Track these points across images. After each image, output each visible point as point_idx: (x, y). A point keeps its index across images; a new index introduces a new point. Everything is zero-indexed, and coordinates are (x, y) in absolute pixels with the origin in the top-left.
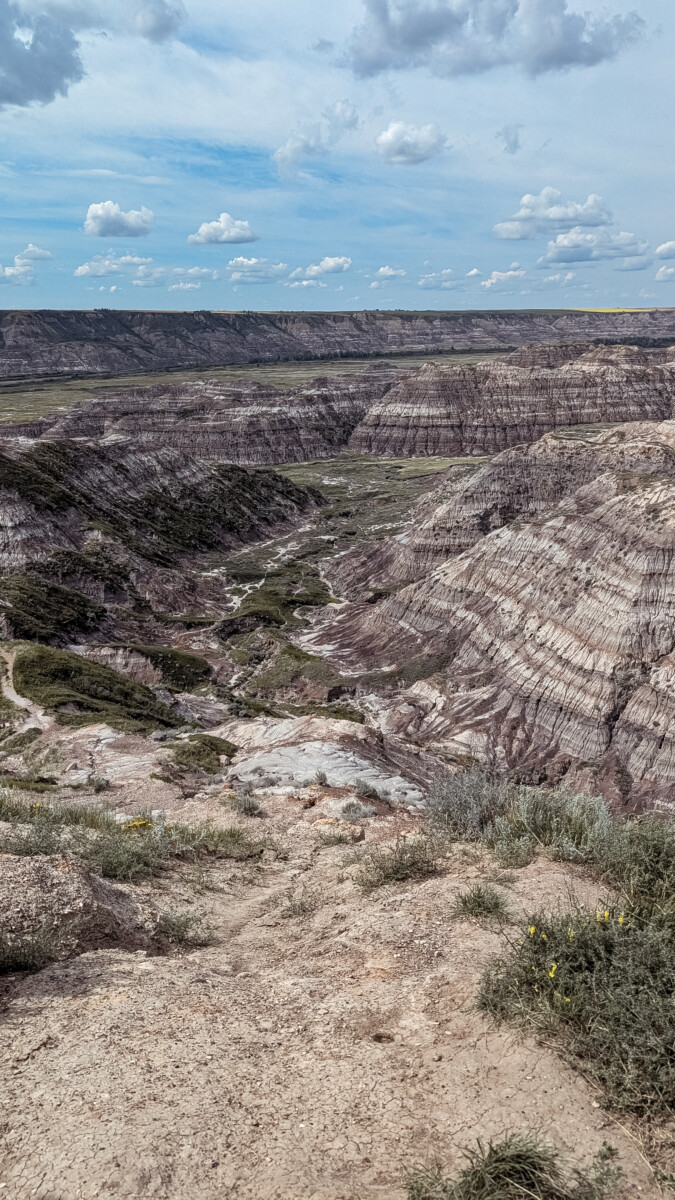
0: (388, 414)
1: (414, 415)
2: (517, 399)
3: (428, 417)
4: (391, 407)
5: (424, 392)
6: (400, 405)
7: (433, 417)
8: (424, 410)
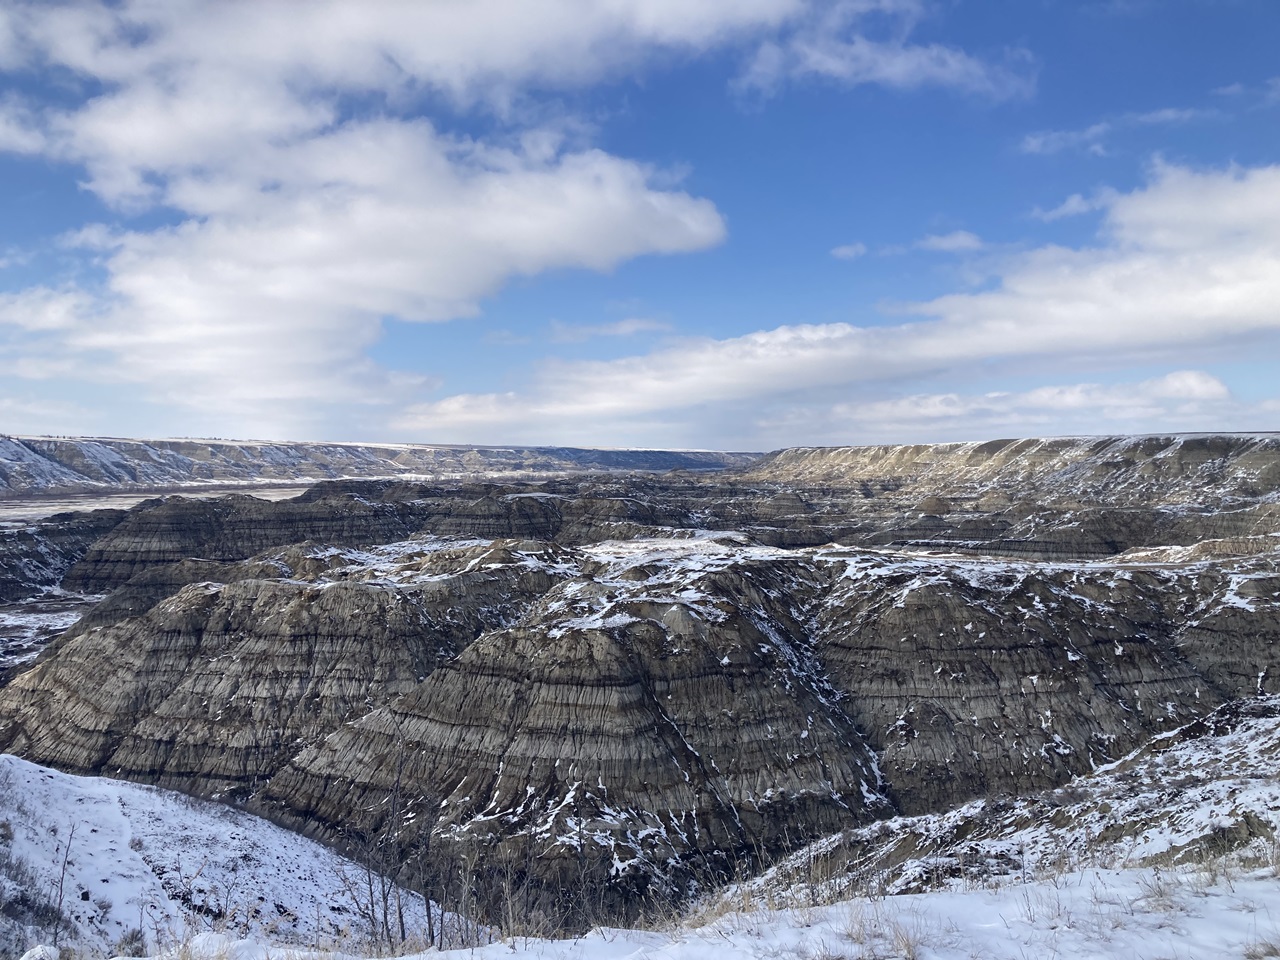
0: (112, 549)
1: (142, 550)
2: (260, 532)
3: (159, 552)
4: (117, 542)
5: (157, 525)
6: (127, 539)
7: (164, 552)
8: (155, 545)
